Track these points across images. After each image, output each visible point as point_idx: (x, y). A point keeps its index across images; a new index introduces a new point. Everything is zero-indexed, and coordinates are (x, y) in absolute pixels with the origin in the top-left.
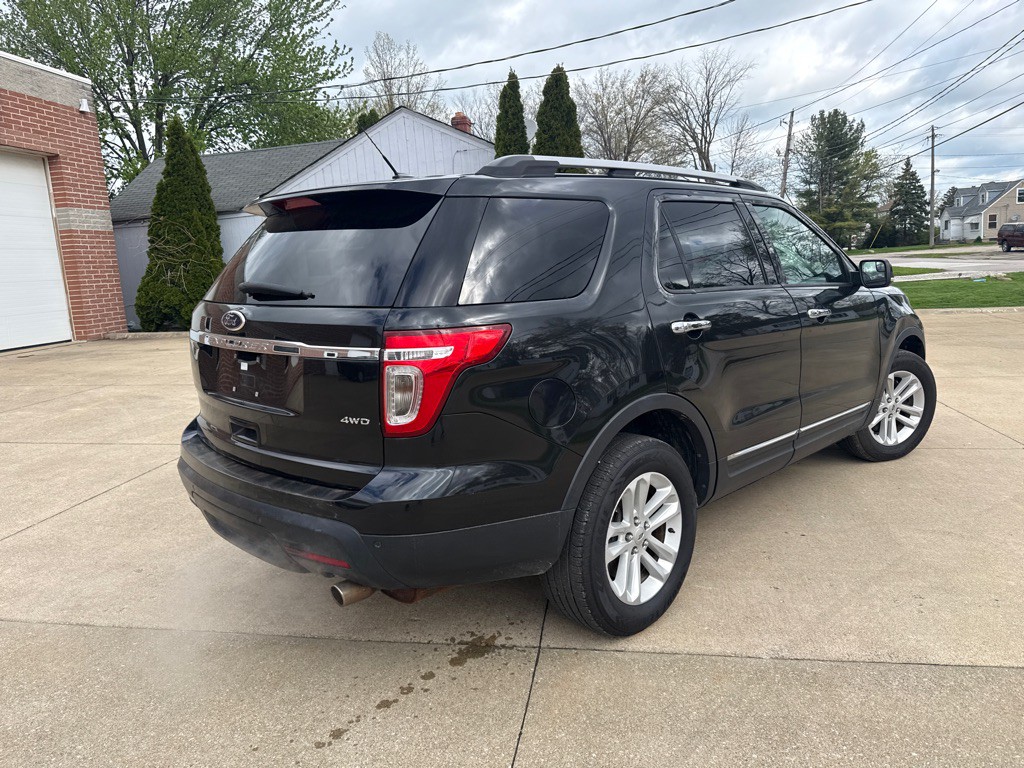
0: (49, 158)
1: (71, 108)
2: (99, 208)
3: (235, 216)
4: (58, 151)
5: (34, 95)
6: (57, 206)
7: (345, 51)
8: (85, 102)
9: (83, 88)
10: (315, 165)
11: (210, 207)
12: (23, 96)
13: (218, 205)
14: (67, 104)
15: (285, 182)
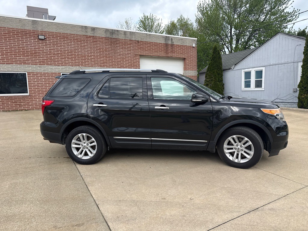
0: (184, 59)
1: (191, 46)
2: (194, 70)
3: (228, 70)
4: (185, 57)
5: (181, 45)
6: (184, 70)
7: (298, 11)
8: (194, 44)
9: (195, 41)
10: (251, 54)
11: (221, 68)
12: (179, 45)
13: (223, 68)
14: (190, 45)
15: (242, 60)
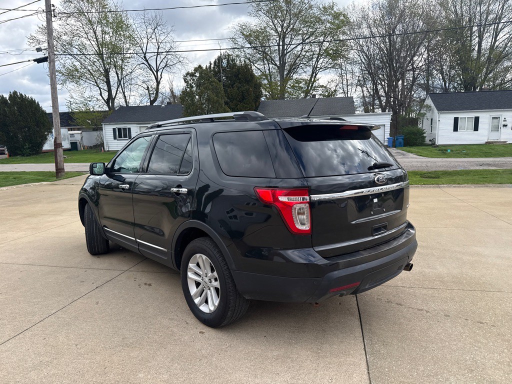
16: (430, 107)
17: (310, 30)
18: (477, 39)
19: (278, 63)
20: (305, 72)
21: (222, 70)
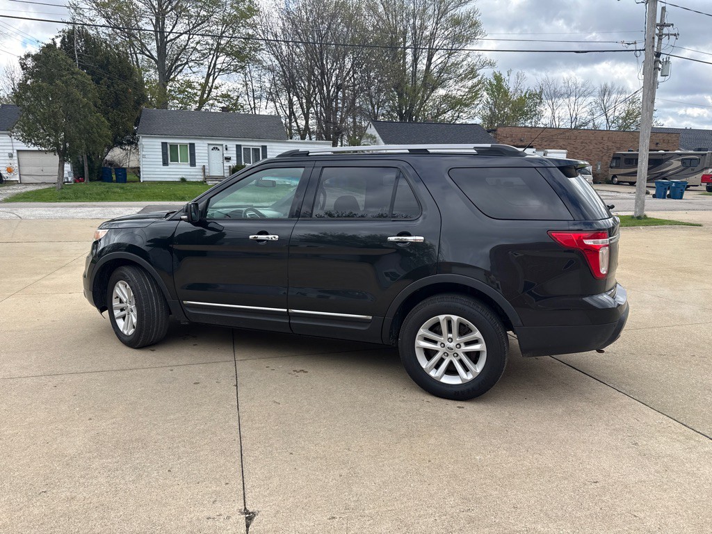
16: (375, 138)
17: (203, 13)
18: (425, 61)
19: (155, 54)
20: (194, 73)
21: (78, 56)
